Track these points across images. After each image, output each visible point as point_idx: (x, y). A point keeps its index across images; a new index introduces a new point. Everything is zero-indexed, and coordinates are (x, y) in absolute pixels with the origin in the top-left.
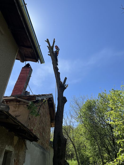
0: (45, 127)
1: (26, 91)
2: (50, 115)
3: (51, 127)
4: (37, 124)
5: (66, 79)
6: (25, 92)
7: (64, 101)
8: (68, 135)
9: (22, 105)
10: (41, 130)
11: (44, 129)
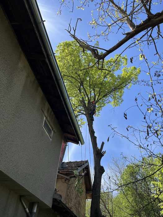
0: (80, 200)
1: (63, 162)
2: (85, 185)
3: (87, 198)
4: (73, 199)
5: (103, 143)
6: (61, 163)
7: (101, 172)
8: (105, 207)
9: (60, 180)
10: (77, 205)
11: (79, 204)
